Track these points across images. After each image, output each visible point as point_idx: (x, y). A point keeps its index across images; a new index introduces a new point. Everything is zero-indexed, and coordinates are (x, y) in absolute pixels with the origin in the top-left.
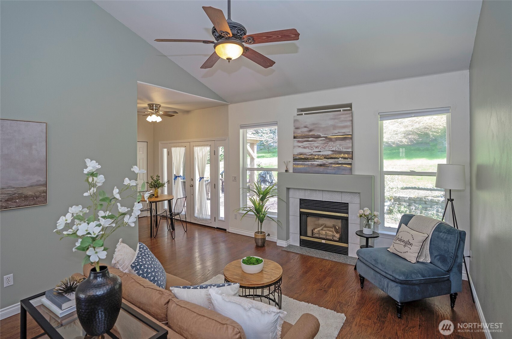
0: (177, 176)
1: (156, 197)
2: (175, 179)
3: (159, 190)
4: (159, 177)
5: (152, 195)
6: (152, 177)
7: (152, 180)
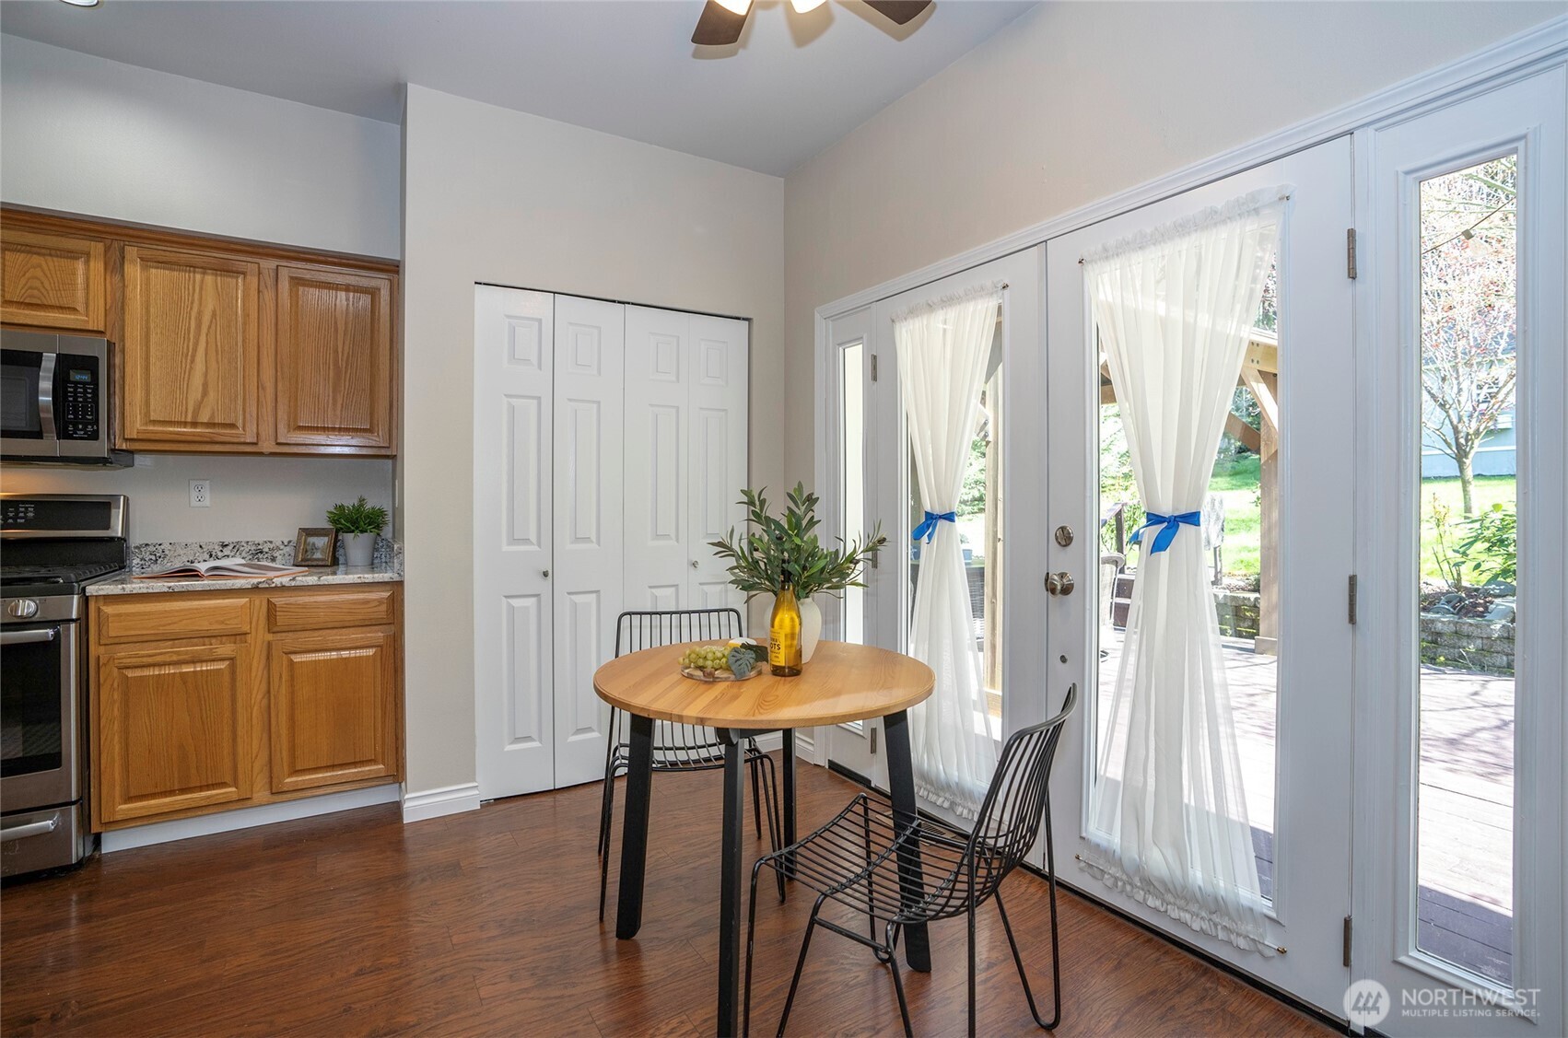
0: (937, 511)
1: (777, 671)
2: (917, 535)
3: (812, 611)
4: (811, 500)
5: (750, 655)
6: (751, 503)
7: (758, 529)
